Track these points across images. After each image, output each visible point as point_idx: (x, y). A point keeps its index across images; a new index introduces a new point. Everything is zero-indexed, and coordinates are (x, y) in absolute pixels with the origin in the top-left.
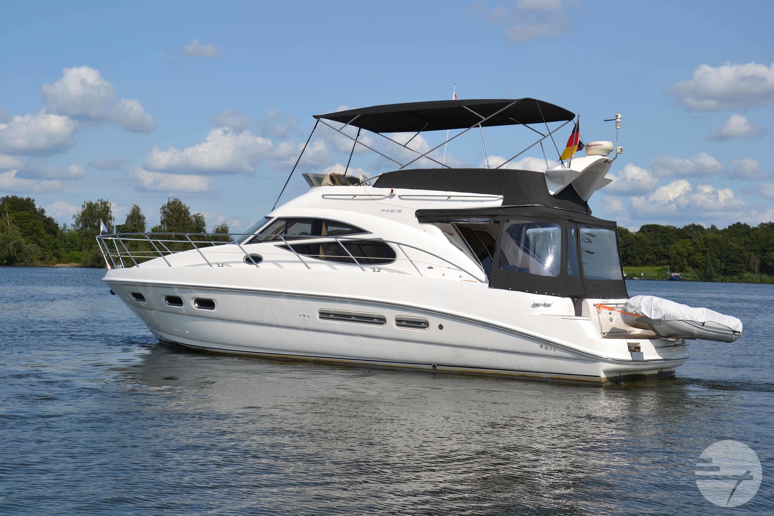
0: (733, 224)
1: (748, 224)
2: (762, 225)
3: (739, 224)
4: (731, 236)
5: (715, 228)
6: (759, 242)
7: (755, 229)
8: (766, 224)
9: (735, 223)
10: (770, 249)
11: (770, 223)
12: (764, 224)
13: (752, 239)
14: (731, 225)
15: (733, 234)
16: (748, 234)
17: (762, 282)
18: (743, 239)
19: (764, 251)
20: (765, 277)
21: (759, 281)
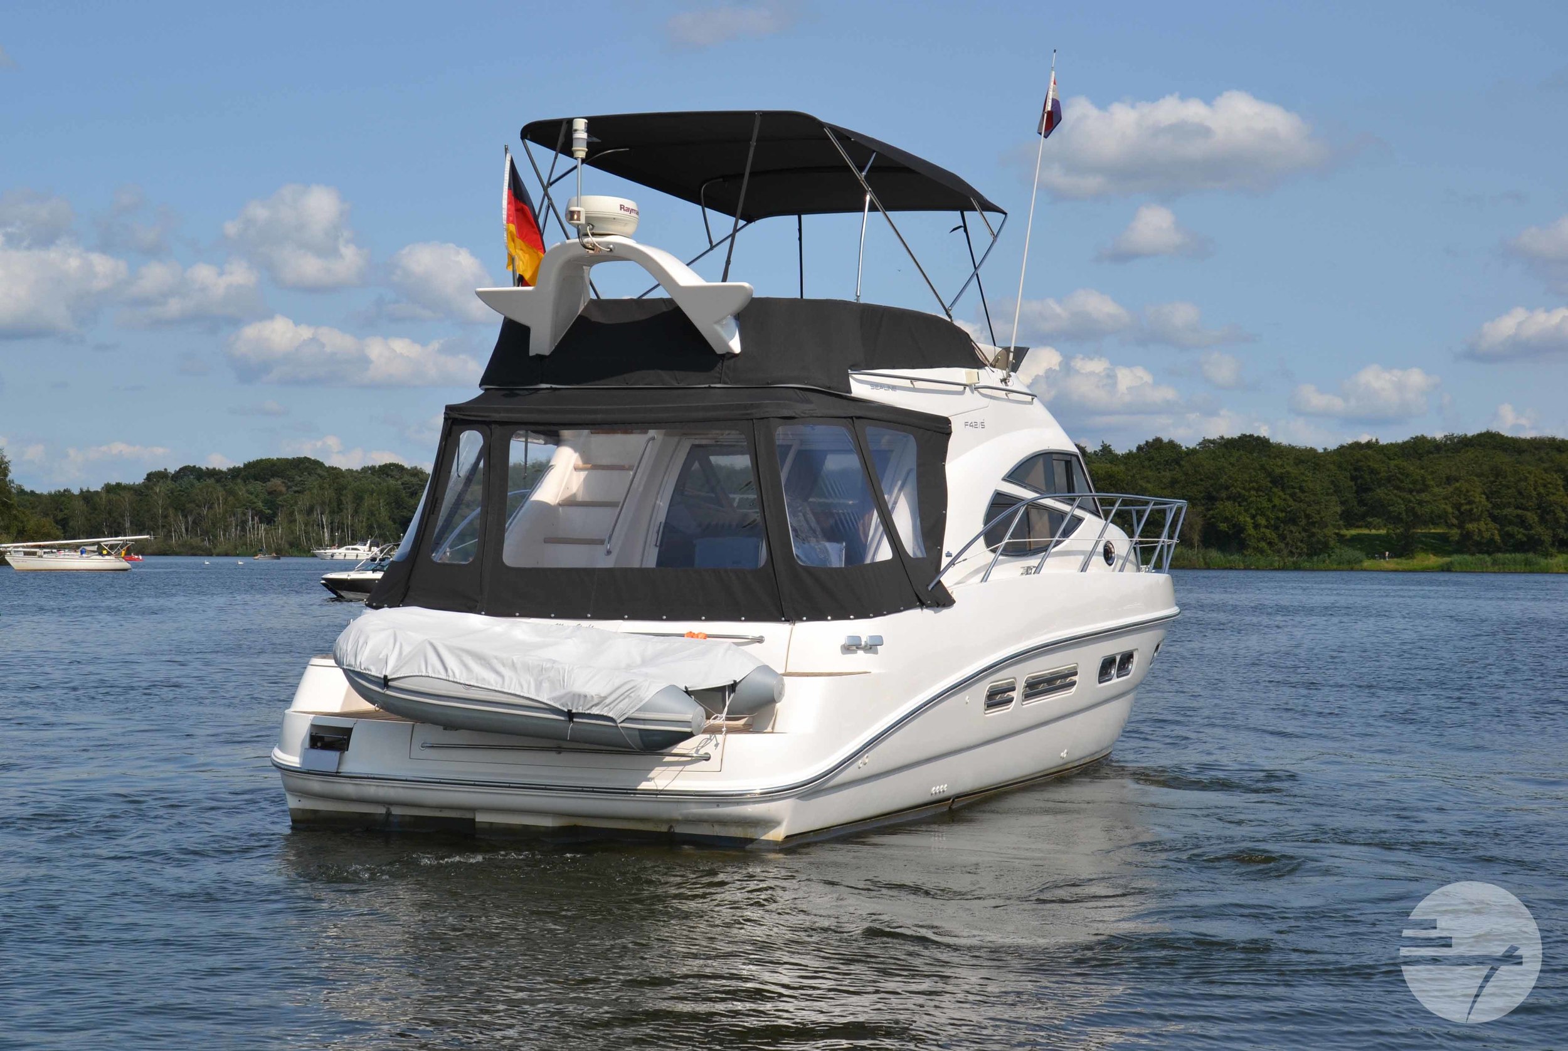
0: (1147, 442)
1: (1178, 441)
2: (1206, 443)
3: (1158, 441)
4: (1143, 467)
5: (1110, 451)
6: (1201, 480)
7: (1191, 452)
8: (1213, 442)
9: (1151, 440)
10: (1224, 494)
11: (1222, 438)
12: (1210, 441)
13: (1186, 474)
14: (1143, 443)
15: (1146, 463)
16: (1178, 463)
17: (1208, 567)
18: (1168, 474)
19: (1211, 499)
20: (1214, 554)
21: (1202, 564)
